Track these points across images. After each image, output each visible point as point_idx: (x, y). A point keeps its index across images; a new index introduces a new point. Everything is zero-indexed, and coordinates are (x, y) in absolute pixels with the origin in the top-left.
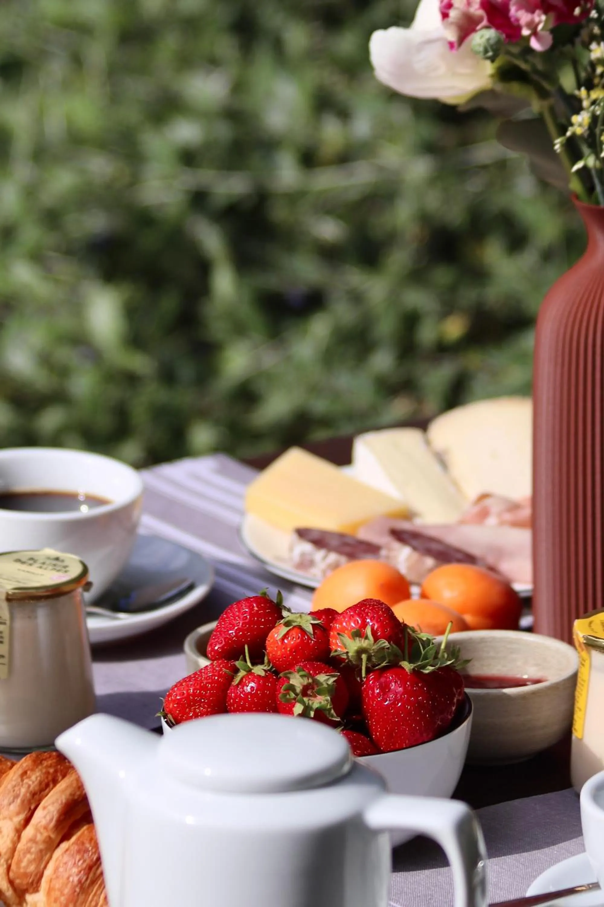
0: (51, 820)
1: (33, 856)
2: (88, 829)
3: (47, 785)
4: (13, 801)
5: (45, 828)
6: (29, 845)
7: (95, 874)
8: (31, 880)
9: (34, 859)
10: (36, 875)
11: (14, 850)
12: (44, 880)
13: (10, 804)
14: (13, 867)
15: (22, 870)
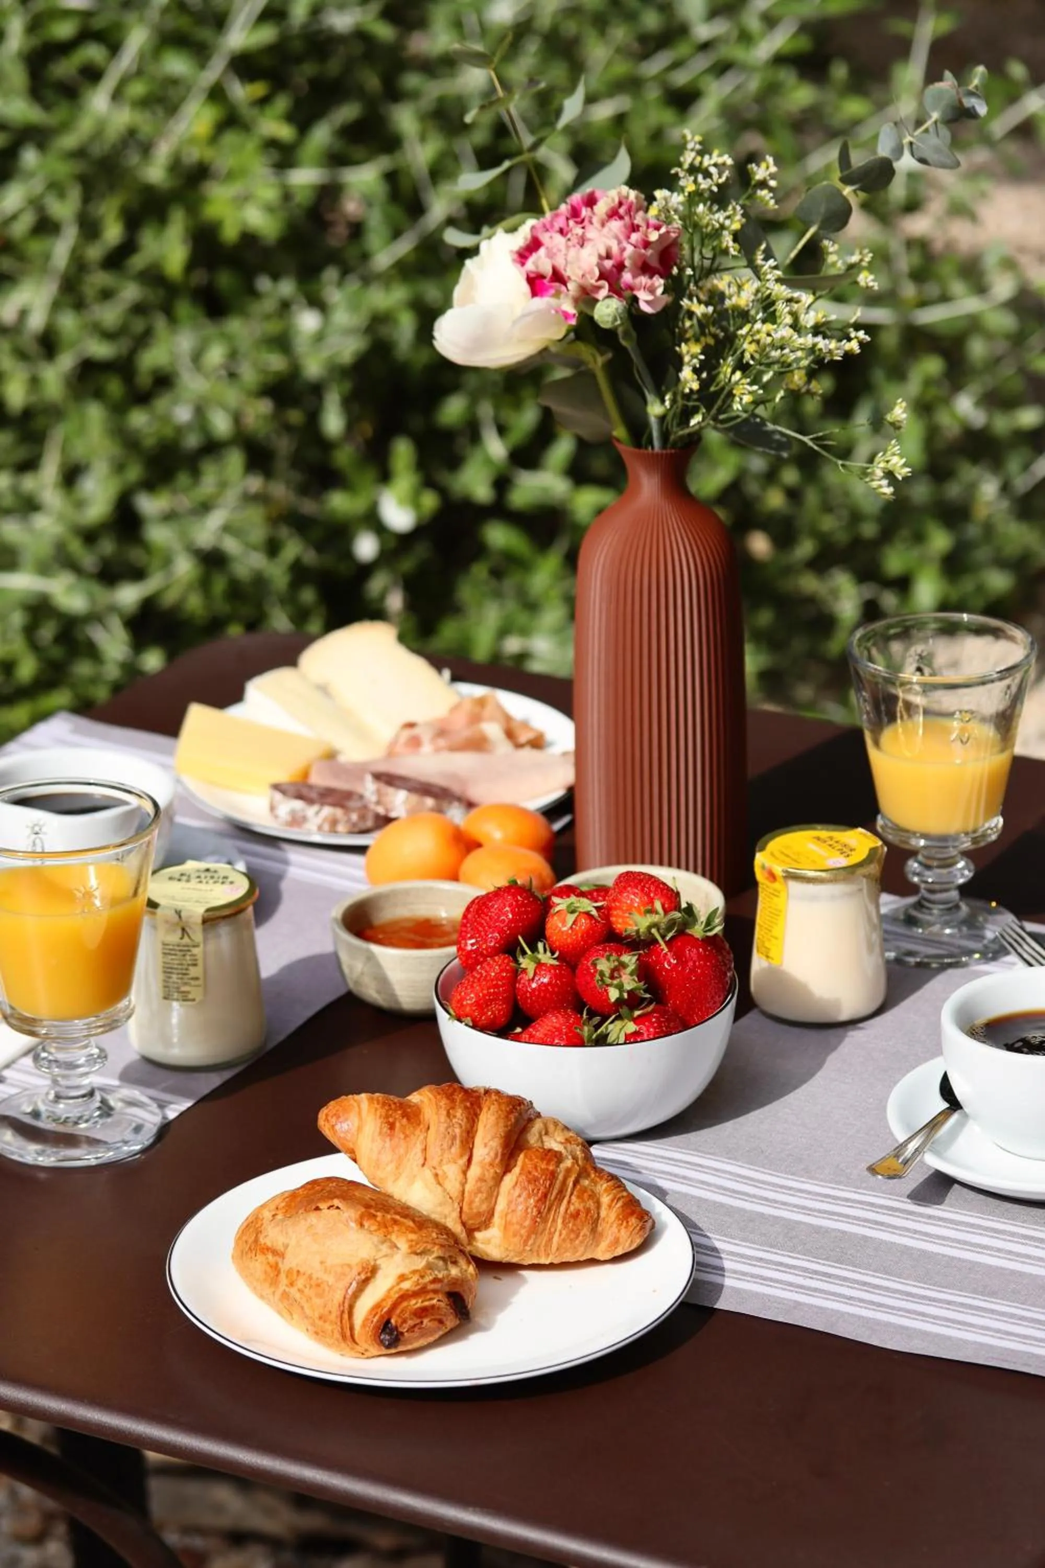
0: (496, 1155)
1: (485, 1195)
2: (526, 1156)
3: (474, 1121)
4: (453, 1144)
5: (491, 1164)
6: (479, 1184)
7: (550, 1200)
8: (483, 1219)
9: (486, 1198)
10: (488, 1212)
11: (463, 1192)
12: (497, 1215)
13: (450, 1148)
14: (465, 1208)
15: (475, 1211)
